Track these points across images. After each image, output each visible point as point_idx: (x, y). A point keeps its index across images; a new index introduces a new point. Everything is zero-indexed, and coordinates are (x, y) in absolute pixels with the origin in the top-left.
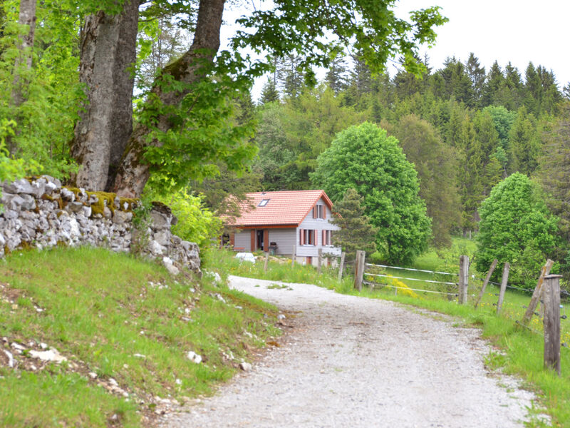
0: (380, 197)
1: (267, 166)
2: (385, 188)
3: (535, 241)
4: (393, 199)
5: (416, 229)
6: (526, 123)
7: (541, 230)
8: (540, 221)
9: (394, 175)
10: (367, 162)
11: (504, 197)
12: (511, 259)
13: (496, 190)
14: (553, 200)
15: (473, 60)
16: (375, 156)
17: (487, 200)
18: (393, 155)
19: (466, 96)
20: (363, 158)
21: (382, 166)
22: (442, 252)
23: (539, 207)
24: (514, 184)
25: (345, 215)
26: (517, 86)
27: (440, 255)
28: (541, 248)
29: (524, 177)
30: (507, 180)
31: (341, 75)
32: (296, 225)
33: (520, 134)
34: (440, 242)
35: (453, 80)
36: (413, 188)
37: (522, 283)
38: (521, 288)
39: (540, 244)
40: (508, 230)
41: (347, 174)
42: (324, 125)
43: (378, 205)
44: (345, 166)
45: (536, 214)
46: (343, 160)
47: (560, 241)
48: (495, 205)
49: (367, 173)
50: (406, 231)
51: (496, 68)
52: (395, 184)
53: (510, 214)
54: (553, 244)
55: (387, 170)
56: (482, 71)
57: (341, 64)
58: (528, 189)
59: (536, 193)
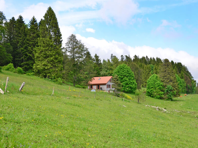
0: (126, 79)
1: (104, 73)
2: (127, 77)
3: (158, 87)
4: (129, 79)
5: (134, 85)
6: (156, 67)
7: (159, 85)
8: (159, 83)
9: (129, 74)
10: (123, 71)
11: (152, 79)
12: (153, 91)
13: (150, 77)
14: (161, 79)
15: (147, 57)
16: (125, 70)
17: (149, 79)
18: (129, 70)
19: (146, 63)
20: (122, 71)
21: (126, 72)
22: (139, 90)
23: (159, 81)
24: (154, 76)
25: (115, 81)
26: (155, 61)
27: (139, 91)
28: (160, 89)
29: (156, 75)
30: (153, 75)
31: (123, 59)
32: (106, 84)
33: (155, 69)
34: (139, 88)
35: (143, 60)
36: (133, 77)
37: (156, 96)
38: (155, 97)
39: (159, 88)
40: (153, 85)
41: (119, 74)
42: (116, 65)
43: (126, 80)
44: (119, 72)
45: (158, 82)
46: (118, 71)
47: (163, 88)
48: (150, 80)
49: (123, 74)
50: (132, 85)
51: (151, 58)
52: (129, 76)
53: (153, 82)
54: (162, 88)
55: (128, 73)
56: (149, 59)
57: (123, 58)
58: (157, 77)
59: (158, 78)
